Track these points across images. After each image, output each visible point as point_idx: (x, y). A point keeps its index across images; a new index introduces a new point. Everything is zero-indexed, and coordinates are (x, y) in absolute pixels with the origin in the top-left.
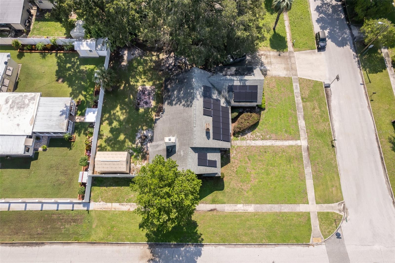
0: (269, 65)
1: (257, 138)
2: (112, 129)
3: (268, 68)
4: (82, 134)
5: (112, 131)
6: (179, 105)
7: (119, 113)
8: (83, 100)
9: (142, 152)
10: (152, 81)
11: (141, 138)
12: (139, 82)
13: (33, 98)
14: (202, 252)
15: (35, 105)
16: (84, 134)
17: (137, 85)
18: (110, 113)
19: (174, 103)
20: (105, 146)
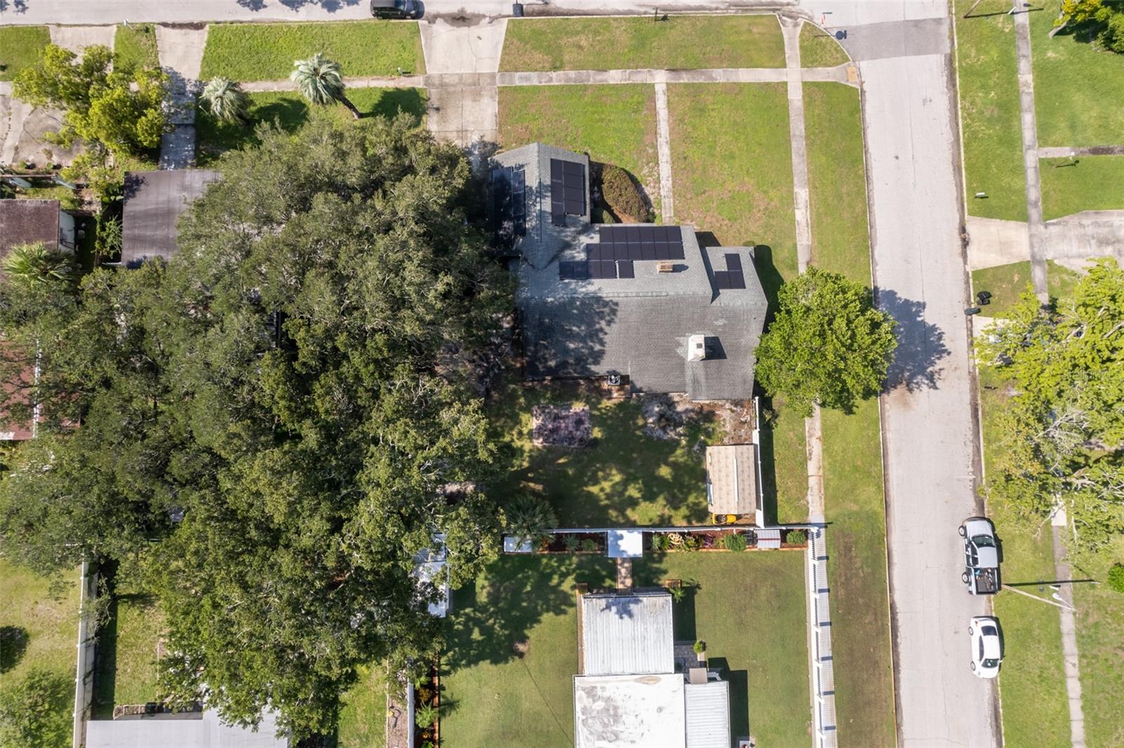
0: (466, 135)
1: (656, 174)
2: (645, 498)
3: (475, 138)
4: (663, 566)
5: (650, 497)
7: (607, 485)
8: (576, 579)
9: (697, 422)
10: (518, 415)
11: (664, 428)
12: (522, 446)
13: (591, 692)
14: (888, 289)
15: (607, 682)
16: (660, 561)
17: (531, 451)
18: (607, 507)
20: (688, 507)
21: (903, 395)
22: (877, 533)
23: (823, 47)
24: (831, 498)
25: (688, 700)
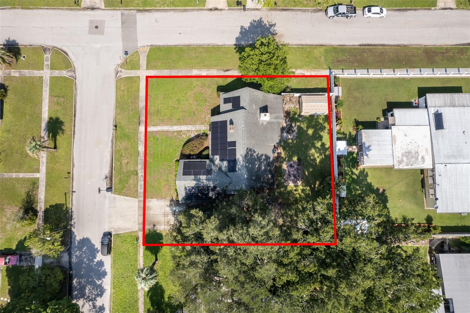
0: (167, 213)
1: (185, 132)
2: (321, 140)
3: (168, 209)
4: (348, 133)
5: (320, 138)
6: (259, 153)
7: (316, 155)
8: (354, 168)
9: (290, 118)
10: (288, 191)
11: (293, 132)
12: (301, 190)
13: (400, 162)
14: (235, 40)
15: (396, 156)
16: (346, 134)
17: (303, 186)
18: (325, 155)
19: (264, 157)
20: (324, 123)
21: (278, 37)
22: (333, 50)
23: (131, 61)
24: (319, 66)
25: (401, 125)
